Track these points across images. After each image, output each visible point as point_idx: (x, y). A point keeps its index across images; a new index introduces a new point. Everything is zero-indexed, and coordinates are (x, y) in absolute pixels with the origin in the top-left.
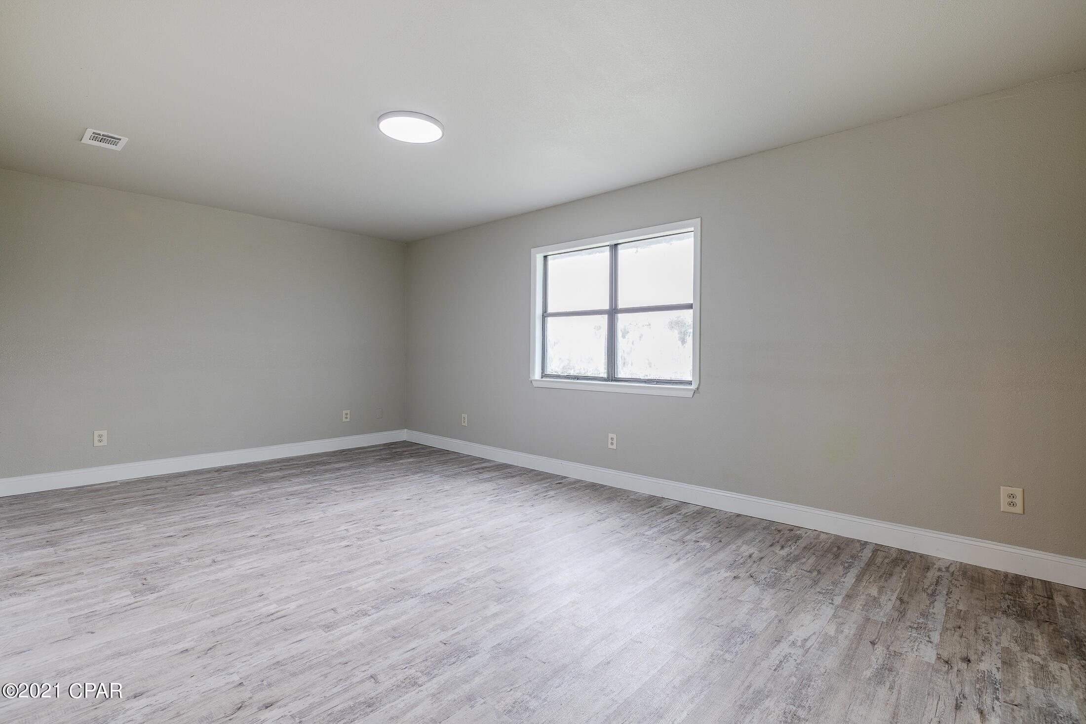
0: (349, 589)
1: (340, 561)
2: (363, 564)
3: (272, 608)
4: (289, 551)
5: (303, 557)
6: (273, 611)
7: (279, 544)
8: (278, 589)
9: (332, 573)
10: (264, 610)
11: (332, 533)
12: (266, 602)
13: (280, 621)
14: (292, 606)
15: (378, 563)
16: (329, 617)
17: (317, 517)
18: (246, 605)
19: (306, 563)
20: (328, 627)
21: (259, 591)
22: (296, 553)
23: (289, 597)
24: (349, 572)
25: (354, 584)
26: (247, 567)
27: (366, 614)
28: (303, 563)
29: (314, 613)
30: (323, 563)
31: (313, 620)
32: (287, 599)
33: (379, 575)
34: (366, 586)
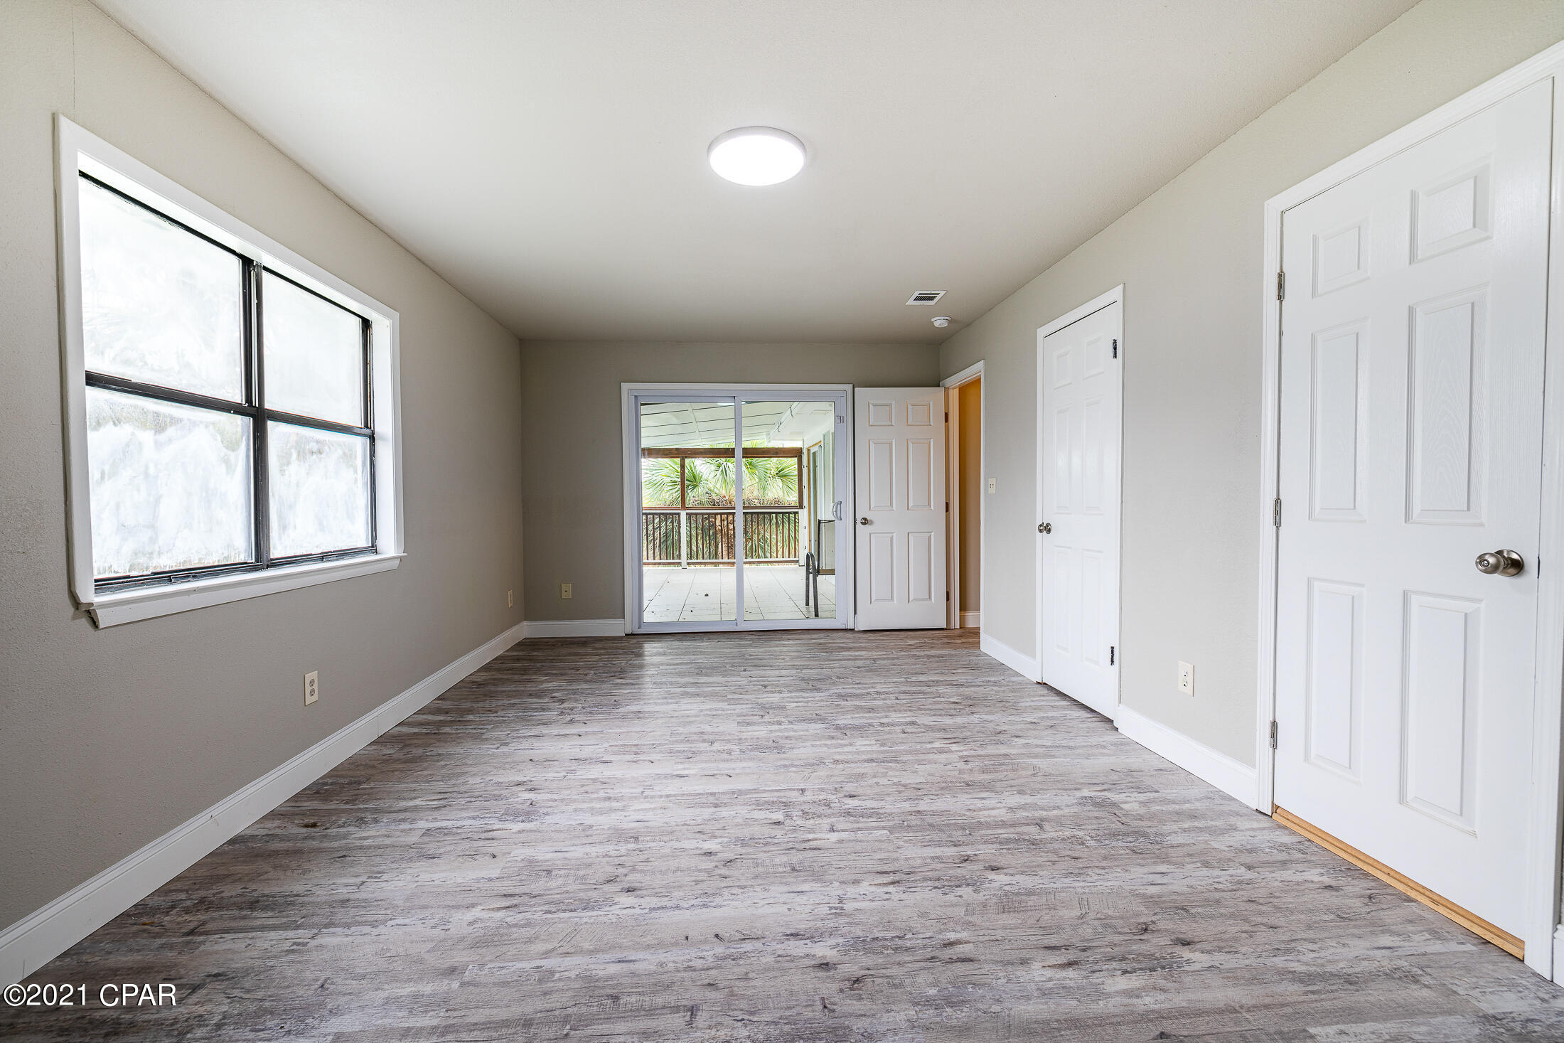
0: (883, 745)
1: (874, 776)
2: (852, 765)
3: (954, 747)
4: (933, 813)
5: (916, 797)
6: (954, 745)
7: (948, 833)
8: (950, 764)
9: (890, 764)
10: (962, 748)
11: (860, 829)
12: (961, 754)
13: (948, 736)
14: (937, 745)
15: (836, 762)
16: (909, 729)
17: (864, 887)
18: (979, 756)
19: (914, 786)
20: (913, 723)
21: (969, 766)
22: (923, 806)
23: (940, 753)
24: (872, 761)
25: (875, 748)
26: (989, 802)
27: (882, 724)
28: (918, 786)
29: (920, 735)
30: (896, 780)
31: (923, 730)
32: (941, 751)
33: (849, 749)
34: (868, 742)
